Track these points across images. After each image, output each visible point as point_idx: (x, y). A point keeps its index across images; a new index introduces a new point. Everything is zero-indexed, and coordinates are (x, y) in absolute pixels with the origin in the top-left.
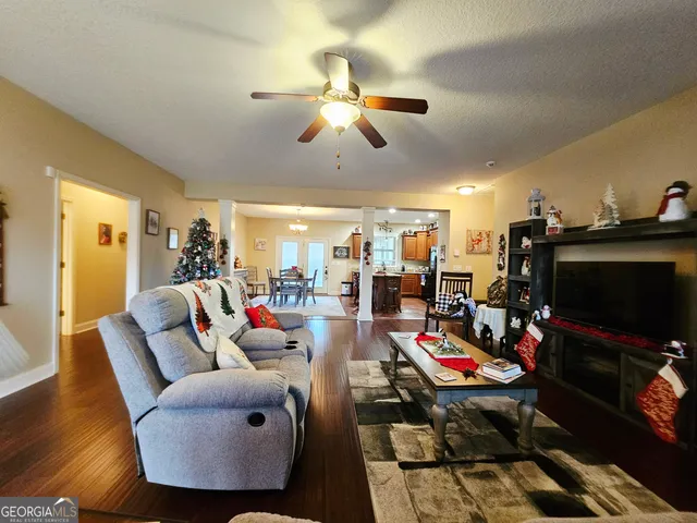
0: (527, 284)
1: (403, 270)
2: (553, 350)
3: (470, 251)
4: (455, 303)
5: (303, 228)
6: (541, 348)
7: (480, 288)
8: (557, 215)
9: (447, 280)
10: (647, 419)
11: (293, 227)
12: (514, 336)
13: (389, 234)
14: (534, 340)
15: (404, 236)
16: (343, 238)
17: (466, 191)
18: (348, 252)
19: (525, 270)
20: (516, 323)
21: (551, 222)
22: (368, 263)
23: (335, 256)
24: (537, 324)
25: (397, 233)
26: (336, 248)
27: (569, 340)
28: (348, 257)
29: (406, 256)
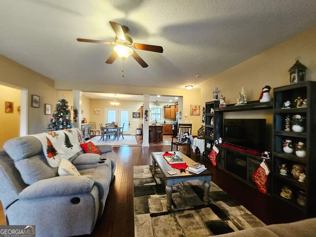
0: (212, 129)
1: (165, 123)
2: (223, 157)
3: (192, 114)
4: (184, 137)
5: (118, 104)
6: (218, 156)
7: (195, 130)
8: (224, 99)
9: (181, 127)
10: (256, 184)
11: (112, 103)
12: (208, 151)
13: (158, 107)
14: (216, 153)
15: (165, 107)
16: (137, 108)
17: (189, 88)
18: (139, 115)
19: (212, 123)
20: (209, 145)
21: (222, 102)
22: (147, 120)
23: (134, 117)
24: (217, 146)
25: (162, 106)
26: (134, 113)
27: (229, 153)
28: (139, 117)
29: (166, 117)
